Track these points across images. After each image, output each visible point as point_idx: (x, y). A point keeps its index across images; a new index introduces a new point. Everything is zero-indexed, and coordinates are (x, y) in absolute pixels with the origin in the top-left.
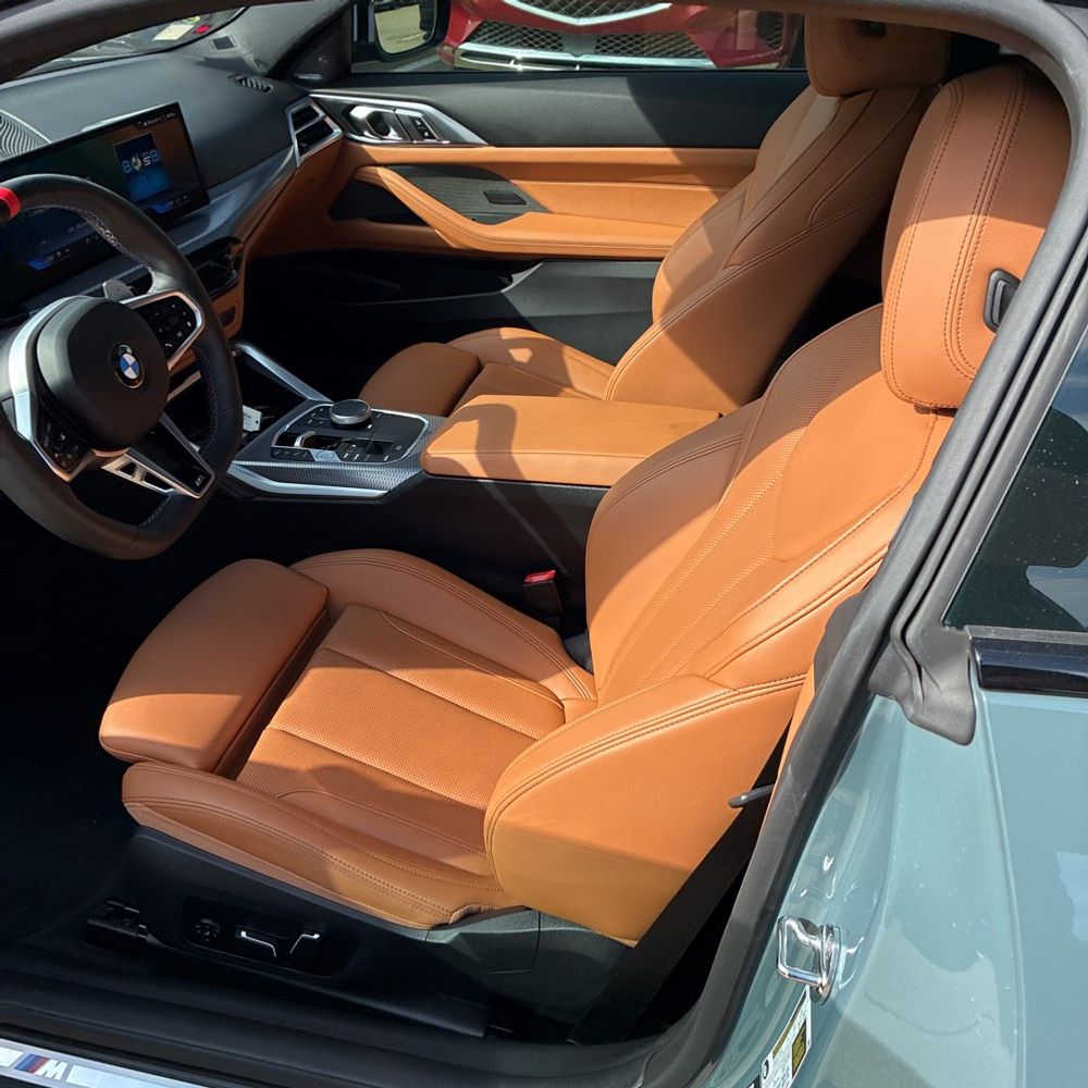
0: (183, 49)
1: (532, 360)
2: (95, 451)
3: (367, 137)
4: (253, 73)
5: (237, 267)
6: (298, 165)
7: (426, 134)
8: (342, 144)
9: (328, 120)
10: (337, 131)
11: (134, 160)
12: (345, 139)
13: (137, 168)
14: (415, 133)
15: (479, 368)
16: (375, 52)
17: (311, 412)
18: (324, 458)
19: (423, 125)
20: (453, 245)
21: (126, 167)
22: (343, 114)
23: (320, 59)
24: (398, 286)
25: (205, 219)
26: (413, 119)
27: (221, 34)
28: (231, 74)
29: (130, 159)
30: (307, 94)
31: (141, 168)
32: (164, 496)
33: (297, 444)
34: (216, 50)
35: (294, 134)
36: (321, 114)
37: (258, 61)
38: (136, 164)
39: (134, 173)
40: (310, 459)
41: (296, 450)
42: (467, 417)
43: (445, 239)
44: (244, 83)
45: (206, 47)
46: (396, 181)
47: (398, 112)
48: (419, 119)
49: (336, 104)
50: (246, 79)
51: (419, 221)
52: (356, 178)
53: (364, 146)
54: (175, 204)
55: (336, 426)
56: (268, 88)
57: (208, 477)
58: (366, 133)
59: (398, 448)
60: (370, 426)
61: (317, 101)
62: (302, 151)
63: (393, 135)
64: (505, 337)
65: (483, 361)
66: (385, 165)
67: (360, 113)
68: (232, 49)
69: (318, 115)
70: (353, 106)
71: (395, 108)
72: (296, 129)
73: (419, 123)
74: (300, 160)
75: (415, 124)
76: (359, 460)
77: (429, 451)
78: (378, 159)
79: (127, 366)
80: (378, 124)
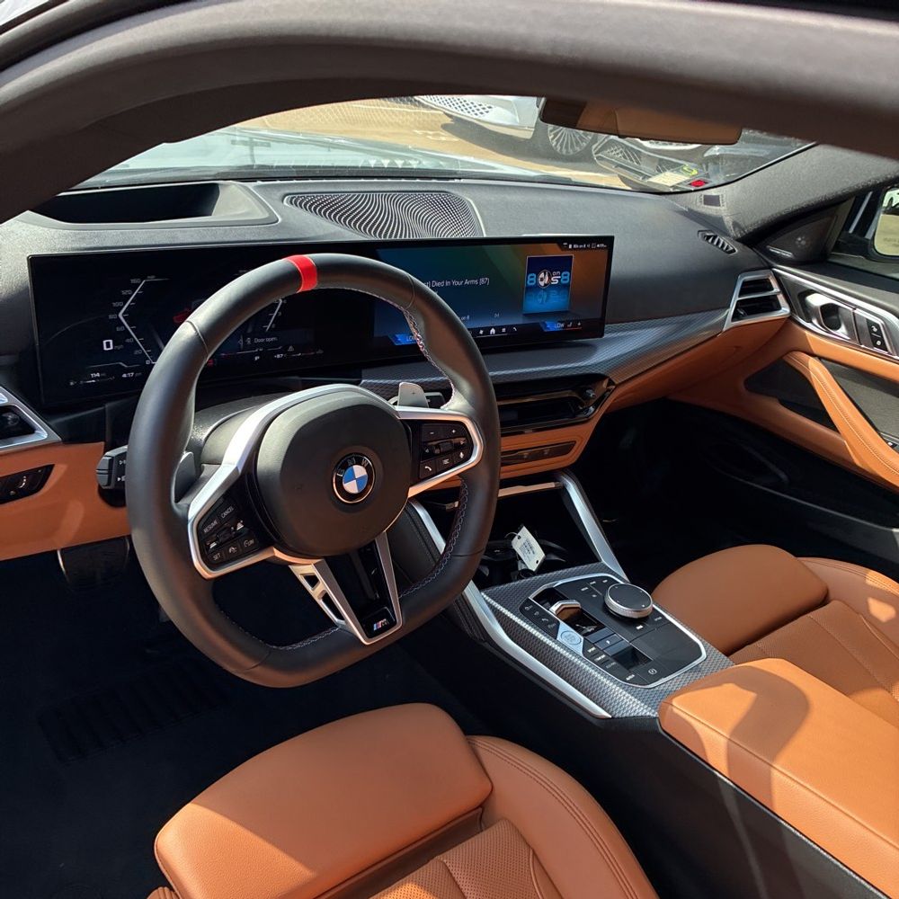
0: (673, 196)
1: (890, 622)
2: (275, 550)
3: (814, 325)
4: (726, 233)
5: (596, 405)
6: (724, 329)
7: (879, 343)
8: (786, 323)
9: (781, 298)
10: (785, 310)
11: (542, 275)
12: (790, 318)
13: (542, 284)
14: (867, 337)
15: (824, 601)
16: (866, 249)
17: (592, 579)
18: (569, 640)
19: (879, 332)
20: (857, 462)
21: (531, 280)
22: (798, 297)
23: (799, 239)
24: (783, 476)
25: (592, 349)
26: (870, 324)
27: (713, 192)
28: (703, 228)
29: (538, 274)
30: (770, 267)
31: (545, 285)
32: (332, 624)
33: (554, 608)
34: (703, 205)
35: (735, 299)
36: (776, 289)
37: (735, 224)
38: (542, 280)
39: (537, 287)
40: (553, 634)
41: (548, 616)
42: (746, 682)
43: (850, 451)
44: (710, 240)
45: (695, 201)
46: (822, 376)
47: (858, 312)
48: (877, 326)
49: (795, 284)
50: (715, 237)
51: (829, 424)
52: (785, 358)
53: (807, 332)
54: (565, 326)
55: (606, 609)
56: (734, 251)
57: (392, 624)
58: (815, 321)
59: (652, 672)
60: (640, 627)
61: (777, 276)
62: (736, 316)
63: (842, 332)
64: (869, 582)
65: (832, 595)
66: (820, 358)
67: (816, 301)
68: (718, 208)
69: (772, 289)
70: (811, 292)
71: (856, 307)
72: (740, 295)
73: (875, 330)
74: (729, 324)
75: (871, 329)
76: (602, 664)
77: (675, 702)
78: (815, 350)
79: (352, 477)
80: (830, 315)
